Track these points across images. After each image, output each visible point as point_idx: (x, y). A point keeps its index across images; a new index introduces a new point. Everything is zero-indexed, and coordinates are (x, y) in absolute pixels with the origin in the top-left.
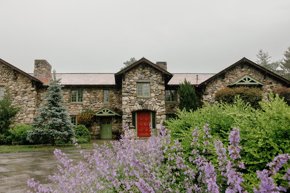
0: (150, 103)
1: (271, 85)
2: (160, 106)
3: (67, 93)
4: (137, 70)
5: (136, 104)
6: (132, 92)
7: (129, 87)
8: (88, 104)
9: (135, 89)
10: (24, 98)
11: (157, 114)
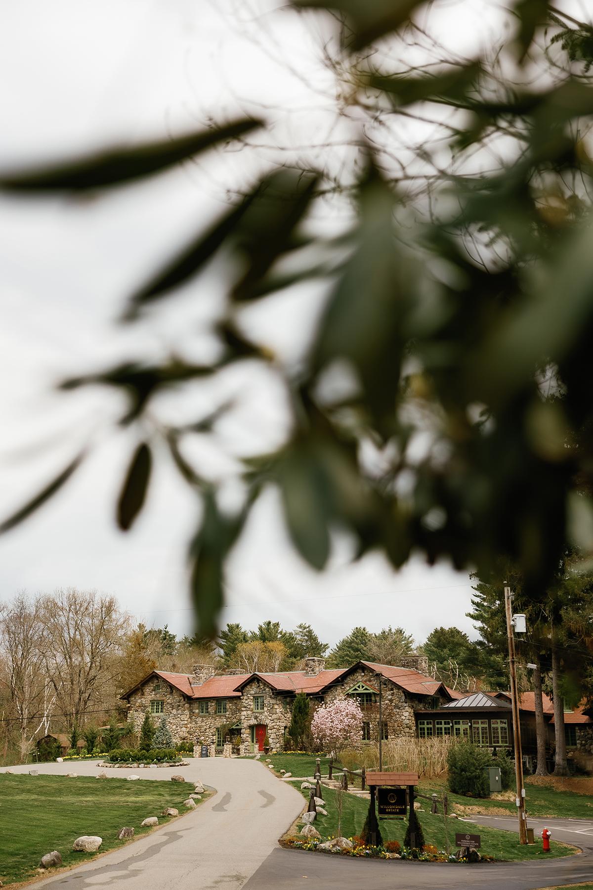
0: (263, 717)
1: (392, 692)
2: (271, 720)
3: (213, 704)
4: (253, 684)
5: (252, 718)
6: (248, 707)
7: (247, 702)
8: (230, 716)
9: (252, 704)
10: (178, 712)
11: (269, 728)
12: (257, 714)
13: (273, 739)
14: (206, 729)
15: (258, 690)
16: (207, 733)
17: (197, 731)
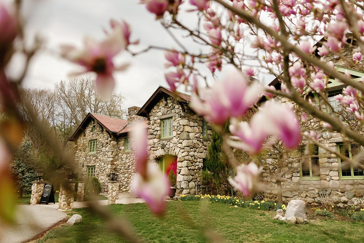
0: (171, 145)
2: (181, 148)
4: (161, 104)
5: (159, 147)
6: (155, 133)
9: (159, 129)
11: (178, 159)
12: (164, 142)
13: (183, 175)
14: (129, 166)
15: (166, 110)
16: (130, 170)
17: (123, 168)
